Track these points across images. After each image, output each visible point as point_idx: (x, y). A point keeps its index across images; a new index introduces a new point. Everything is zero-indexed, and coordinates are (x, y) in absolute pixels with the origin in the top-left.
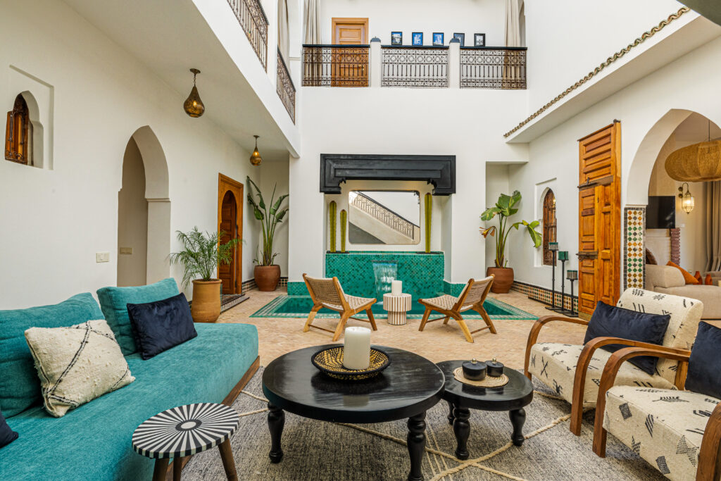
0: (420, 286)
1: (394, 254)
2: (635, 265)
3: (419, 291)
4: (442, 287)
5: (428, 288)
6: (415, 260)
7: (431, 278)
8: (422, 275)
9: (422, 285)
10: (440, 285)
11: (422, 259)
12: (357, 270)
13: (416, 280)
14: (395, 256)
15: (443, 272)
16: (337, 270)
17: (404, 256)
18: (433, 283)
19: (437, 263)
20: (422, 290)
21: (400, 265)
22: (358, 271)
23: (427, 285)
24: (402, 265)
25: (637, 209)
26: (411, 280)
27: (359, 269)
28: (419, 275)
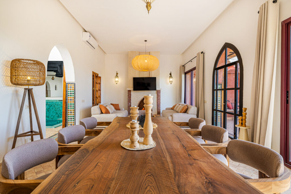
0: (59, 114)
1: (48, 101)
2: (71, 106)
6: (57, 104)
9: (59, 113)
11: (59, 103)
13: (57, 111)
14: (48, 102)
17: (52, 102)
20: (60, 116)
21: (50, 106)
24: (51, 105)
25: (72, 83)
26: (55, 112)
28: (58, 109)
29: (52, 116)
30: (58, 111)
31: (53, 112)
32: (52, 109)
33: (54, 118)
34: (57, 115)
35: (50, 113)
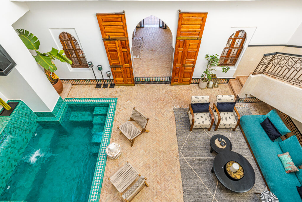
0: (28, 128)
3: (29, 131)
4: (36, 115)
5: (31, 124)
6: (13, 121)
7: (28, 118)
8: (23, 123)
9: (27, 126)
10: (34, 115)
13: (23, 128)
15: (30, 109)
17: (6, 127)
18: (31, 119)
19: (23, 108)
20: (30, 128)
23: (30, 123)
28: (22, 124)
29: (23, 141)
30: (23, 126)
31: (20, 136)
32: (16, 134)
33: (27, 139)
34: (27, 132)
35: (18, 142)
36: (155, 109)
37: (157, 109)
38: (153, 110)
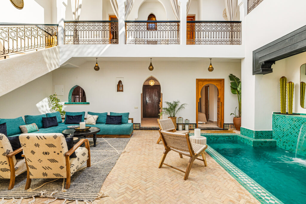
12: (293, 128)
16: (279, 126)
22: (294, 130)
27: (295, 128)
36: (147, 199)
37: (140, 199)
38: (152, 197)
